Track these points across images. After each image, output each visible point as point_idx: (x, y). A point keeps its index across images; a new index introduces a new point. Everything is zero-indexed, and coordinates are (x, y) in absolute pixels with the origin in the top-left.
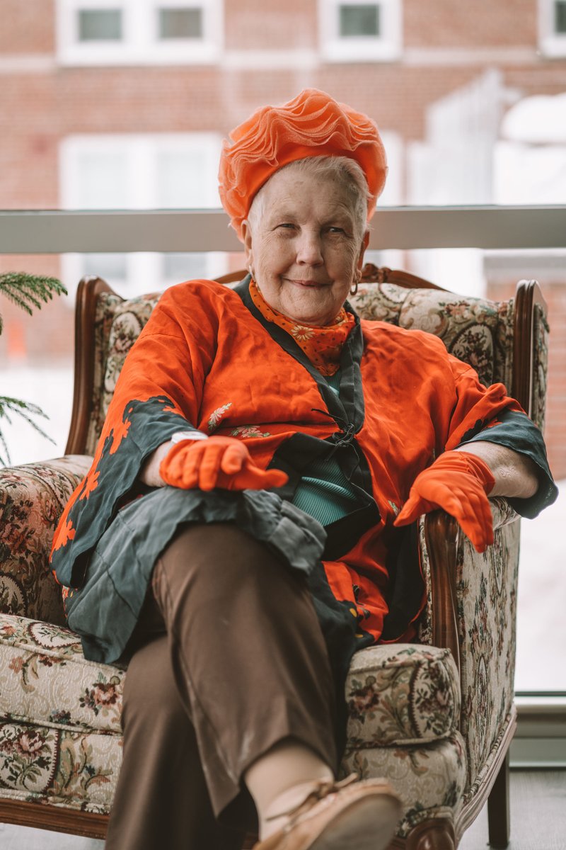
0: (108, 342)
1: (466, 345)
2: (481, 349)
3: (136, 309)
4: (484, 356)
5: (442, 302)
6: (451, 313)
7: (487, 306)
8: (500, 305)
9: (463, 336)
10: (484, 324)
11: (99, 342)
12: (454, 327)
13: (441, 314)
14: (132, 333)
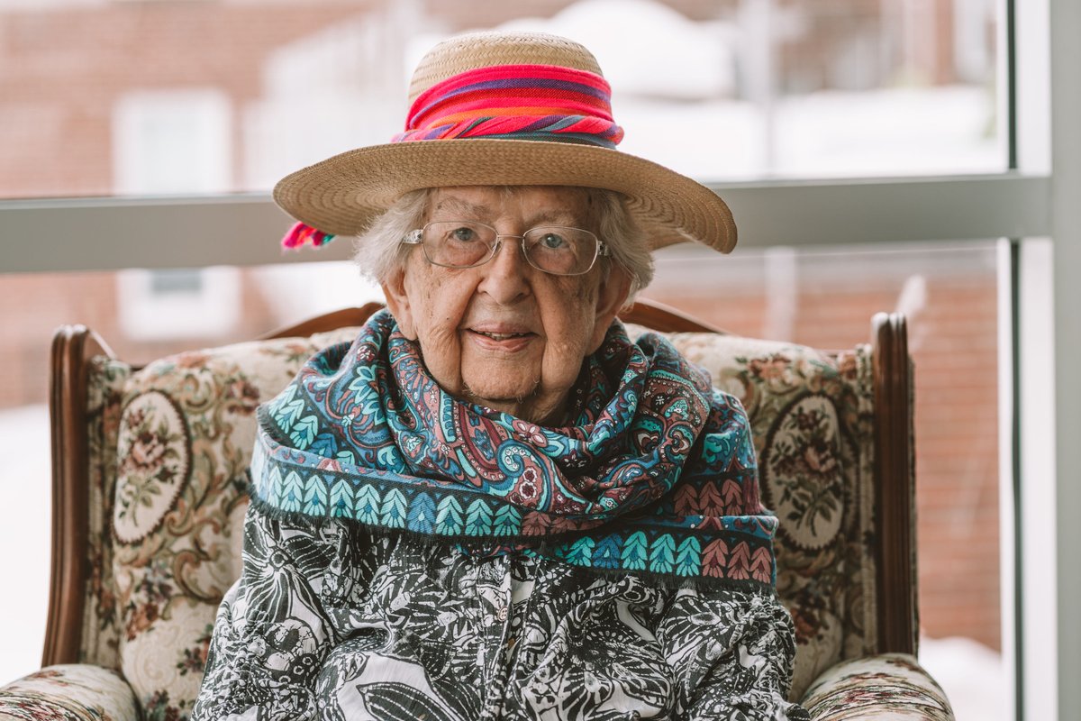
0: (115, 449)
1: (796, 432)
2: (822, 439)
3: (168, 387)
4: (828, 452)
5: (740, 356)
6: (762, 375)
7: (821, 362)
8: (841, 359)
9: (788, 418)
10: (822, 394)
11: (97, 448)
12: (771, 401)
13: (742, 376)
14: (164, 430)
